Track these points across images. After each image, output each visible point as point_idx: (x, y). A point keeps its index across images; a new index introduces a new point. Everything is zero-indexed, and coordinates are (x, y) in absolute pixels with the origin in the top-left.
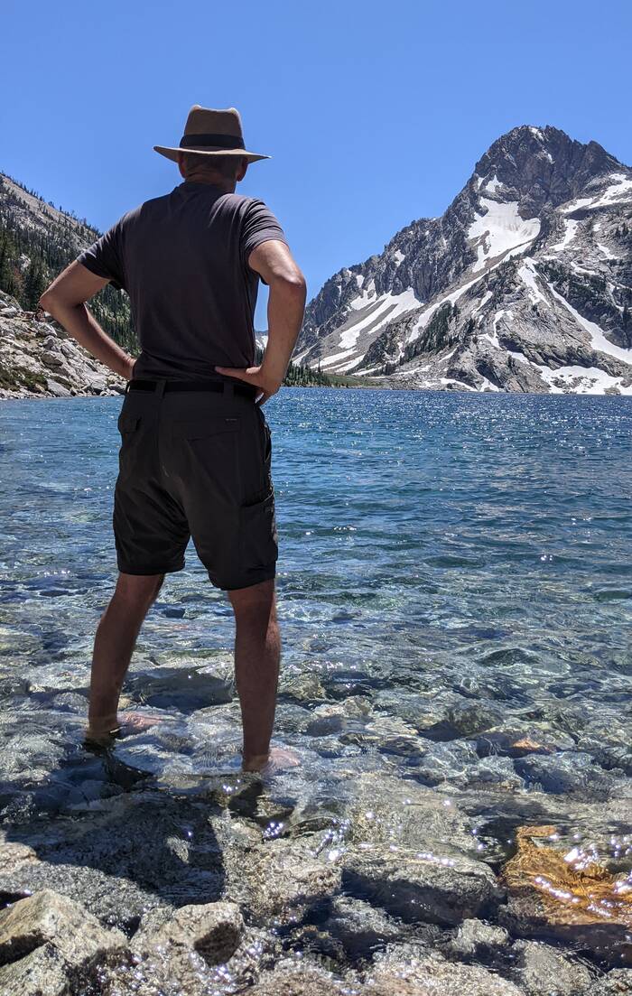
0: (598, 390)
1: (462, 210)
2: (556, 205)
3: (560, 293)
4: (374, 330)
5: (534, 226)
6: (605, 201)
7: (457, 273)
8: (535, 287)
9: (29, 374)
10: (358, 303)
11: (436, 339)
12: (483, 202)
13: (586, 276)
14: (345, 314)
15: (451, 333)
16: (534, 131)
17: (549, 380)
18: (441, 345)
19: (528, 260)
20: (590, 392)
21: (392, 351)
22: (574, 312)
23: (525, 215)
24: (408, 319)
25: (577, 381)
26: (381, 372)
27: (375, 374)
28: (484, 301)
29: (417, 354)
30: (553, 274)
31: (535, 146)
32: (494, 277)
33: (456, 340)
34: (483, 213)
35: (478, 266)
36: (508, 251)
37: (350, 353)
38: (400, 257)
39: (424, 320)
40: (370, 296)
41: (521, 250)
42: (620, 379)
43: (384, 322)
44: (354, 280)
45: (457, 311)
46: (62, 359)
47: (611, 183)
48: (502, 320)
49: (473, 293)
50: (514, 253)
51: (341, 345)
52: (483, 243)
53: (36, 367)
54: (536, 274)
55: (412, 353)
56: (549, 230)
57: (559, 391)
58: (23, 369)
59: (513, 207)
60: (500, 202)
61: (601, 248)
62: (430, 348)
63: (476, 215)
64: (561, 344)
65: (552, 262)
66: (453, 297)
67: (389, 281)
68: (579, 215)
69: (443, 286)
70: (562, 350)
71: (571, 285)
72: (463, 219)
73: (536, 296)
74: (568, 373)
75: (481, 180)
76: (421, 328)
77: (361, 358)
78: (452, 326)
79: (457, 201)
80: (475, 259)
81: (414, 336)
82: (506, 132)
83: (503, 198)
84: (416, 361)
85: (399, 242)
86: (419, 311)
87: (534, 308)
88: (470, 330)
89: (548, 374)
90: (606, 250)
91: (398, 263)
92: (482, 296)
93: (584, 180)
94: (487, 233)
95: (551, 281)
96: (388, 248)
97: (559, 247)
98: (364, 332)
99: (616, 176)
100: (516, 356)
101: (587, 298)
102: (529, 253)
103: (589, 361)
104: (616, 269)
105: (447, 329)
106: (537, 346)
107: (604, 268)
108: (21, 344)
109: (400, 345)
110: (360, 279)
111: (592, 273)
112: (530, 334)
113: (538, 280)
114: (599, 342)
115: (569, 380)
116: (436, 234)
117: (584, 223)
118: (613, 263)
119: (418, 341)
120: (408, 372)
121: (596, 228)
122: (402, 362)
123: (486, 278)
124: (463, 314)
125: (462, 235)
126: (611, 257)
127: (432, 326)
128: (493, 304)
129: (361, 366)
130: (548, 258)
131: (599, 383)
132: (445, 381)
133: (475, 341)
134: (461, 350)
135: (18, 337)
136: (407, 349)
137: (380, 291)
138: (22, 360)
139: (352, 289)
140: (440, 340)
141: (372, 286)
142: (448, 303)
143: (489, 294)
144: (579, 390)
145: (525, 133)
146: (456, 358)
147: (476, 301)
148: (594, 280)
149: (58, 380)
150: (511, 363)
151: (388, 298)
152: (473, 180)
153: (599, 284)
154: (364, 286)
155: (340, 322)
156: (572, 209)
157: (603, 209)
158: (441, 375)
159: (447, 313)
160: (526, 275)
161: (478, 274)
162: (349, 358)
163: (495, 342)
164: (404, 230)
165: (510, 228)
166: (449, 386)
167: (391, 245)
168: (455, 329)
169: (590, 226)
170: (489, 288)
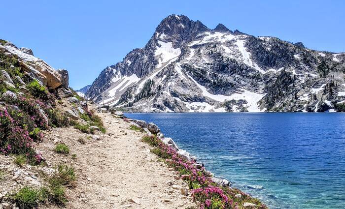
0: (206, 111)
1: (152, 45)
2: (186, 43)
3: (190, 75)
4: (122, 90)
6: (204, 42)
7: (152, 68)
8: (181, 73)
10: (114, 80)
11: (147, 93)
12: (159, 42)
13: (199, 69)
14: (109, 84)
16: (177, 16)
17: (189, 108)
18: (149, 95)
19: (178, 63)
20: (203, 111)
21: (130, 97)
22: (196, 82)
23: (175, 47)
24: (135, 86)
25: (199, 107)
26: (127, 106)
27: (125, 106)
28: (163, 79)
29: (140, 99)
30: (187, 68)
32: (166, 70)
33: (155, 93)
34: (160, 46)
35: (159, 66)
36: (170, 60)
37: (113, 98)
38: (129, 62)
39: (141, 86)
40: (119, 77)
41: (175, 60)
42: (214, 106)
43: (125, 87)
44: (112, 71)
45: (153, 82)
47: (205, 35)
48: (170, 86)
49: (159, 76)
50: (173, 61)
51: (109, 95)
52: (160, 57)
54: (181, 69)
55: (138, 98)
57: (193, 111)
59: (170, 44)
60: (166, 42)
61: (204, 59)
62: (145, 96)
63: (157, 47)
64: (192, 94)
65: (187, 64)
66: (152, 77)
67: (126, 71)
68: (195, 47)
69: (147, 73)
70: (193, 96)
71: (194, 72)
72: (152, 48)
73: (182, 77)
74: (195, 104)
75: (158, 34)
76: (140, 89)
77: (118, 100)
78: (152, 88)
79: (150, 42)
80: (158, 63)
81: (138, 92)
83: (166, 41)
85: (129, 56)
86: (139, 82)
87: (182, 81)
88: (159, 89)
89: (188, 105)
90: (206, 59)
91: (129, 65)
92: (162, 77)
93: (196, 34)
94: (162, 54)
95: (187, 71)
97: (189, 59)
98: (118, 90)
99: (207, 33)
100: (178, 99)
101: (200, 77)
102: (178, 61)
103: (202, 100)
104: (209, 66)
105: (150, 89)
106: (184, 95)
107: (205, 66)
109: (133, 95)
110: (115, 71)
111: (201, 68)
112: (181, 90)
113: (182, 71)
114: (205, 93)
115: (196, 107)
116: (143, 54)
117: (197, 49)
118: (208, 64)
119: (140, 94)
121: (201, 51)
123: (163, 70)
124: (156, 83)
125: (152, 54)
126: (208, 62)
127: (145, 88)
128: (167, 80)
129: (119, 103)
130: (185, 63)
131: (206, 108)
132: (152, 109)
133: (162, 93)
134: (157, 97)
136: (136, 97)
137: (123, 74)
139: (111, 74)
141: (119, 73)
142: (150, 80)
143: (165, 76)
144: (200, 111)
145: (173, 17)
146: (155, 100)
147: (160, 79)
148: (202, 70)
150: (175, 101)
151: (126, 78)
152: (155, 34)
153: (204, 72)
154: (116, 73)
155: (108, 87)
156: (192, 45)
157: (203, 45)
158: (150, 107)
159: (150, 84)
160: (178, 69)
161: (160, 69)
162: (113, 100)
163: (169, 94)
164: (130, 52)
165: (170, 52)
166: (154, 111)
168: (153, 89)
169: (199, 51)
170: (165, 74)
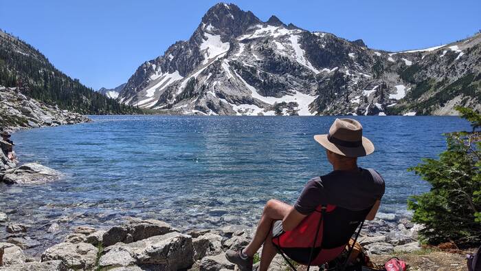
0: (255, 114)
1: (198, 37)
2: (236, 37)
3: (239, 74)
4: (162, 89)
5: (227, 46)
6: (255, 36)
7: (197, 64)
8: (229, 71)
9: (19, 118)
10: (154, 77)
11: (189, 93)
12: (206, 34)
13: (249, 67)
14: (148, 81)
15: (195, 90)
16: (226, 5)
17: (236, 110)
18: (192, 96)
19: (225, 60)
20: (252, 115)
21: (171, 98)
22: (245, 82)
23: (224, 40)
24: (176, 84)
25: (247, 110)
26: (166, 108)
27: (164, 108)
28: (208, 77)
29: (181, 99)
30: (235, 66)
31: (226, 12)
32: (212, 67)
33: (198, 93)
34: (206, 39)
35: (205, 62)
36: (217, 56)
37: (151, 99)
38: (171, 57)
39: (184, 85)
40: (159, 74)
41: (223, 56)
42: (263, 109)
43: (166, 86)
44: (151, 67)
45: (197, 81)
46: (31, 110)
47: (257, 28)
48: (216, 85)
49: (204, 74)
50: (220, 57)
51: (147, 95)
52: (207, 52)
53: (20, 115)
54: (229, 66)
55: (179, 99)
56: (233, 47)
57: (240, 114)
58: (16, 116)
59: (218, 37)
60: (213, 35)
61: (254, 55)
62: (187, 97)
63: (203, 40)
64: (240, 95)
65: (235, 61)
66: (196, 75)
67: (167, 67)
68: (245, 41)
69: (191, 70)
70: (241, 98)
71: (243, 70)
72: (198, 42)
73: (230, 75)
74: (243, 107)
75: (204, 25)
76: (182, 88)
77: (157, 101)
78: (196, 87)
79: (195, 34)
80: (204, 59)
81: (180, 92)
82: (214, 5)
83: (214, 33)
84: (181, 102)
85: (171, 50)
86: (181, 81)
87: (229, 80)
88: (203, 89)
89: (235, 108)
90: (256, 56)
91: (171, 60)
92: (208, 75)
93: (246, 27)
94: (208, 48)
95: (235, 69)
96: (166, 53)
97: (238, 55)
98: (157, 89)
99: (259, 26)
100: (224, 101)
101: (249, 76)
102: (226, 57)
103: (251, 102)
104: (260, 64)
105: (193, 89)
106: (231, 96)
107: (255, 64)
108: (11, 104)
109: (174, 95)
110: (154, 66)
111: (251, 66)
112: (227, 91)
113: (230, 68)
114: (255, 94)
115: (244, 110)
116: (187, 48)
117: (247, 45)
118: (259, 62)
119: (181, 94)
120: (178, 107)
121: (252, 47)
122: (175, 103)
123: (209, 67)
124: (200, 82)
125: (197, 49)
126: (258, 59)
127: (187, 88)
128: (212, 78)
129: (157, 105)
130: (233, 59)
131: (255, 111)
132: (194, 111)
133: (206, 94)
134: (200, 98)
135: (9, 101)
136: (177, 98)
137: (163, 71)
138: (14, 112)
139: (150, 71)
140: (191, 94)
141: (160, 69)
142: (193, 78)
143: (210, 74)
144: (248, 114)
145: (222, 6)
146: (198, 101)
147: (205, 77)
148: (252, 69)
149: (32, 120)
150: (221, 103)
151: (167, 75)
152: (201, 25)
153: (253, 70)
154: (156, 69)
155: (146, 85)
156: (242, 39)
157: (254, 39)
158: (192, 108)
159: (193, 82)
160: (225, 66)
161: (205, 65)
162: (151, 101)
163: (214, 94)
164: (173, 45)
165: (218, 46)
166: (196, 113)
168: (197, 89)
169: (249, 46)
170: (210, 72)
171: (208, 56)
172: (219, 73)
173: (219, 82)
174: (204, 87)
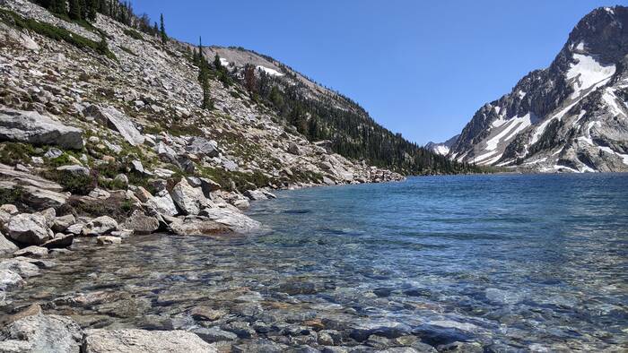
5: (612, 68)
8: (615, 105)
9: (314, 174)
10: (496, 123)
11: (549, 141)
14: (489, 130)
15: (559, 137)
16: (608, 9)
19: (610, 90)
21: (521, 150)
24: (529, 132)
26: (514, 164)
28: (580, 116)
29: (537, 151)
31: (608, 18)
32: (586, 101)
33: (563, 141)
34: (576, 63)
37: (493, 153)
38: (522, 94)
39: (541, 130)
43: (514, 133)
45: (562, 124)
46: (330, 165)
48: (593, 127)
51: (488, 148)
52: (577, 81)
53: (317, 170)
55: (534, 151)
58: (311, 172)
60: (587, 55)
62: (546, 147)
65: (626, 89)
66: (560, 115)
69: (553, 108)
72: (563, 68)
73: (616, 110)
75: (573, 43)
76: (539, 135)
77: (501, 156)
78: (559, 132)
81: (534, 140)
83: (588, 52)
88: (572, 135)
91: (521, 98)
92: (579, 113)
94: (580, 75)
95: (626, 101)
98: (502, 140)
100: (607, 149)
102: (610, 84)
106: (619, 142)
108: (309, 159)
109: (526, 146)
110: (497, 109)
116: (545, 79)
122: (528, 156)
123: (581, 102)
124: (567, 125)
125: (563, 77)
127: (546, 134)
128: (586, 118)
129: (500, 161)
130: (623, 87)
132: (557, 167)
133: (576, 141)
135: (307, 156)
136: (530, 149)
137: (509, 116)
138: (310, 167)
139: (492, 116)
140: (551, 143)
141: (505, 113)
143: (583, 112)
145: (602, 11)
146: (563, 153)
147: (575, 117)
149: (328, 177)
150: (601, 154)
151: (516, 120)
152: (567, 45)
154: (500, 113)
155: (486, 135)
158: (554, 163)
159: (556, 126)
160: (609, 98)
162: (493, 156)
163: (590, 141)
166: (560, 170)
167: (517, 87)
168: (561, 134)
170: (584, 108)
171: (580, 86)
172: (597, 109)
173: (598, 123)
174: (572, 132)
